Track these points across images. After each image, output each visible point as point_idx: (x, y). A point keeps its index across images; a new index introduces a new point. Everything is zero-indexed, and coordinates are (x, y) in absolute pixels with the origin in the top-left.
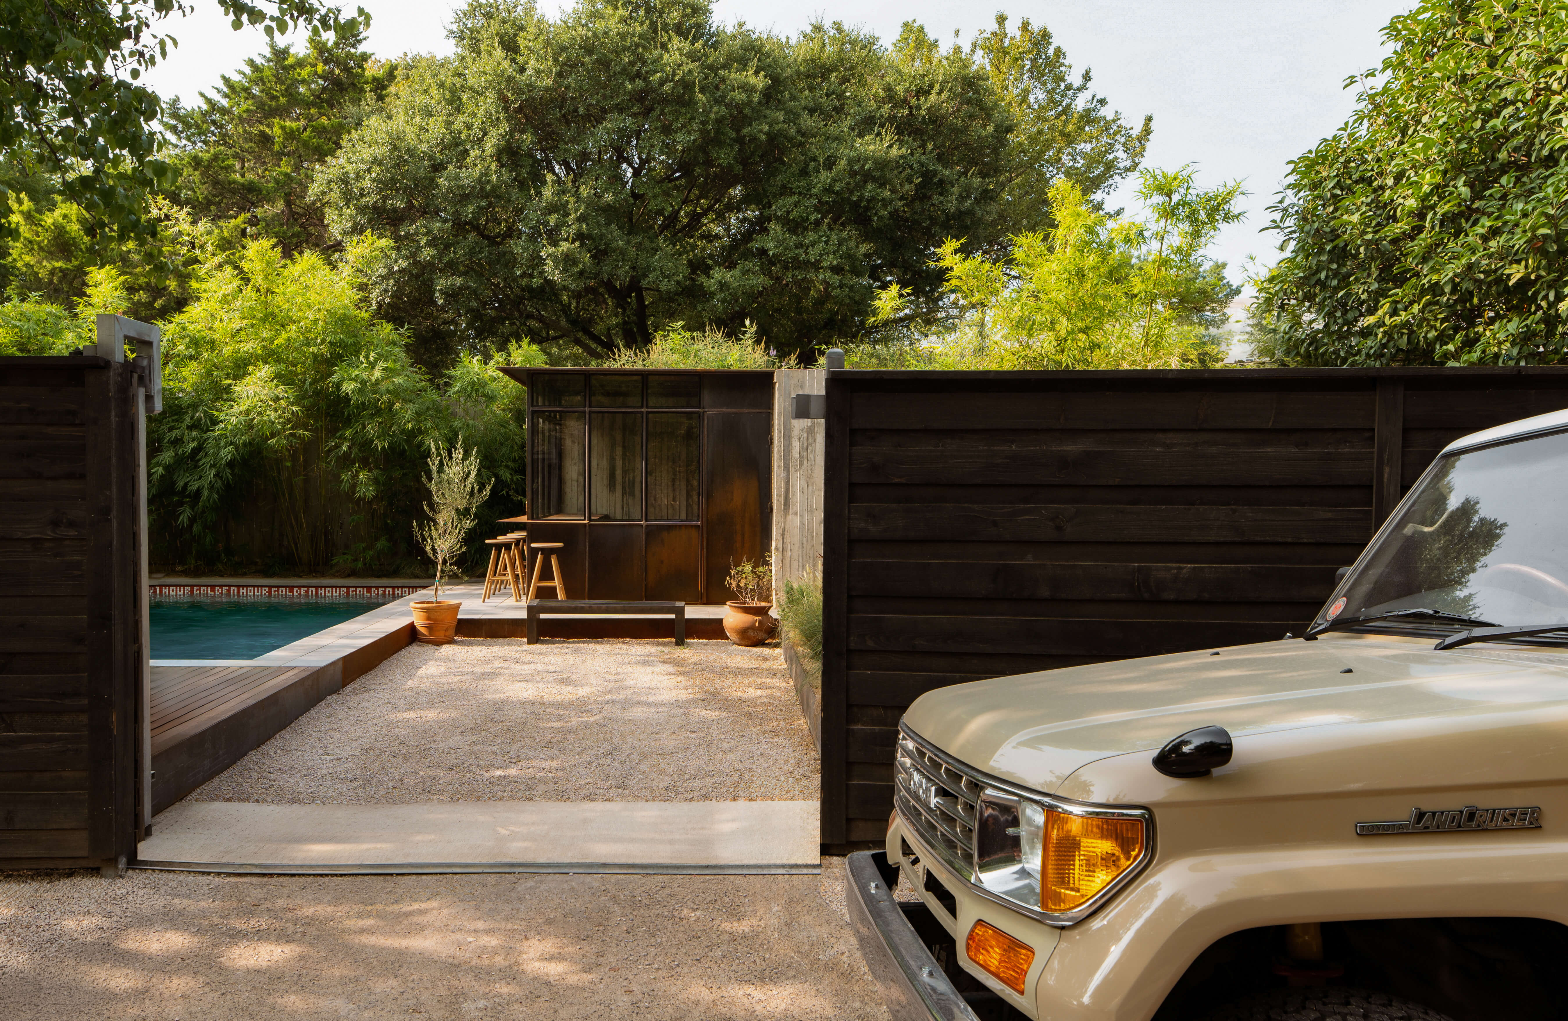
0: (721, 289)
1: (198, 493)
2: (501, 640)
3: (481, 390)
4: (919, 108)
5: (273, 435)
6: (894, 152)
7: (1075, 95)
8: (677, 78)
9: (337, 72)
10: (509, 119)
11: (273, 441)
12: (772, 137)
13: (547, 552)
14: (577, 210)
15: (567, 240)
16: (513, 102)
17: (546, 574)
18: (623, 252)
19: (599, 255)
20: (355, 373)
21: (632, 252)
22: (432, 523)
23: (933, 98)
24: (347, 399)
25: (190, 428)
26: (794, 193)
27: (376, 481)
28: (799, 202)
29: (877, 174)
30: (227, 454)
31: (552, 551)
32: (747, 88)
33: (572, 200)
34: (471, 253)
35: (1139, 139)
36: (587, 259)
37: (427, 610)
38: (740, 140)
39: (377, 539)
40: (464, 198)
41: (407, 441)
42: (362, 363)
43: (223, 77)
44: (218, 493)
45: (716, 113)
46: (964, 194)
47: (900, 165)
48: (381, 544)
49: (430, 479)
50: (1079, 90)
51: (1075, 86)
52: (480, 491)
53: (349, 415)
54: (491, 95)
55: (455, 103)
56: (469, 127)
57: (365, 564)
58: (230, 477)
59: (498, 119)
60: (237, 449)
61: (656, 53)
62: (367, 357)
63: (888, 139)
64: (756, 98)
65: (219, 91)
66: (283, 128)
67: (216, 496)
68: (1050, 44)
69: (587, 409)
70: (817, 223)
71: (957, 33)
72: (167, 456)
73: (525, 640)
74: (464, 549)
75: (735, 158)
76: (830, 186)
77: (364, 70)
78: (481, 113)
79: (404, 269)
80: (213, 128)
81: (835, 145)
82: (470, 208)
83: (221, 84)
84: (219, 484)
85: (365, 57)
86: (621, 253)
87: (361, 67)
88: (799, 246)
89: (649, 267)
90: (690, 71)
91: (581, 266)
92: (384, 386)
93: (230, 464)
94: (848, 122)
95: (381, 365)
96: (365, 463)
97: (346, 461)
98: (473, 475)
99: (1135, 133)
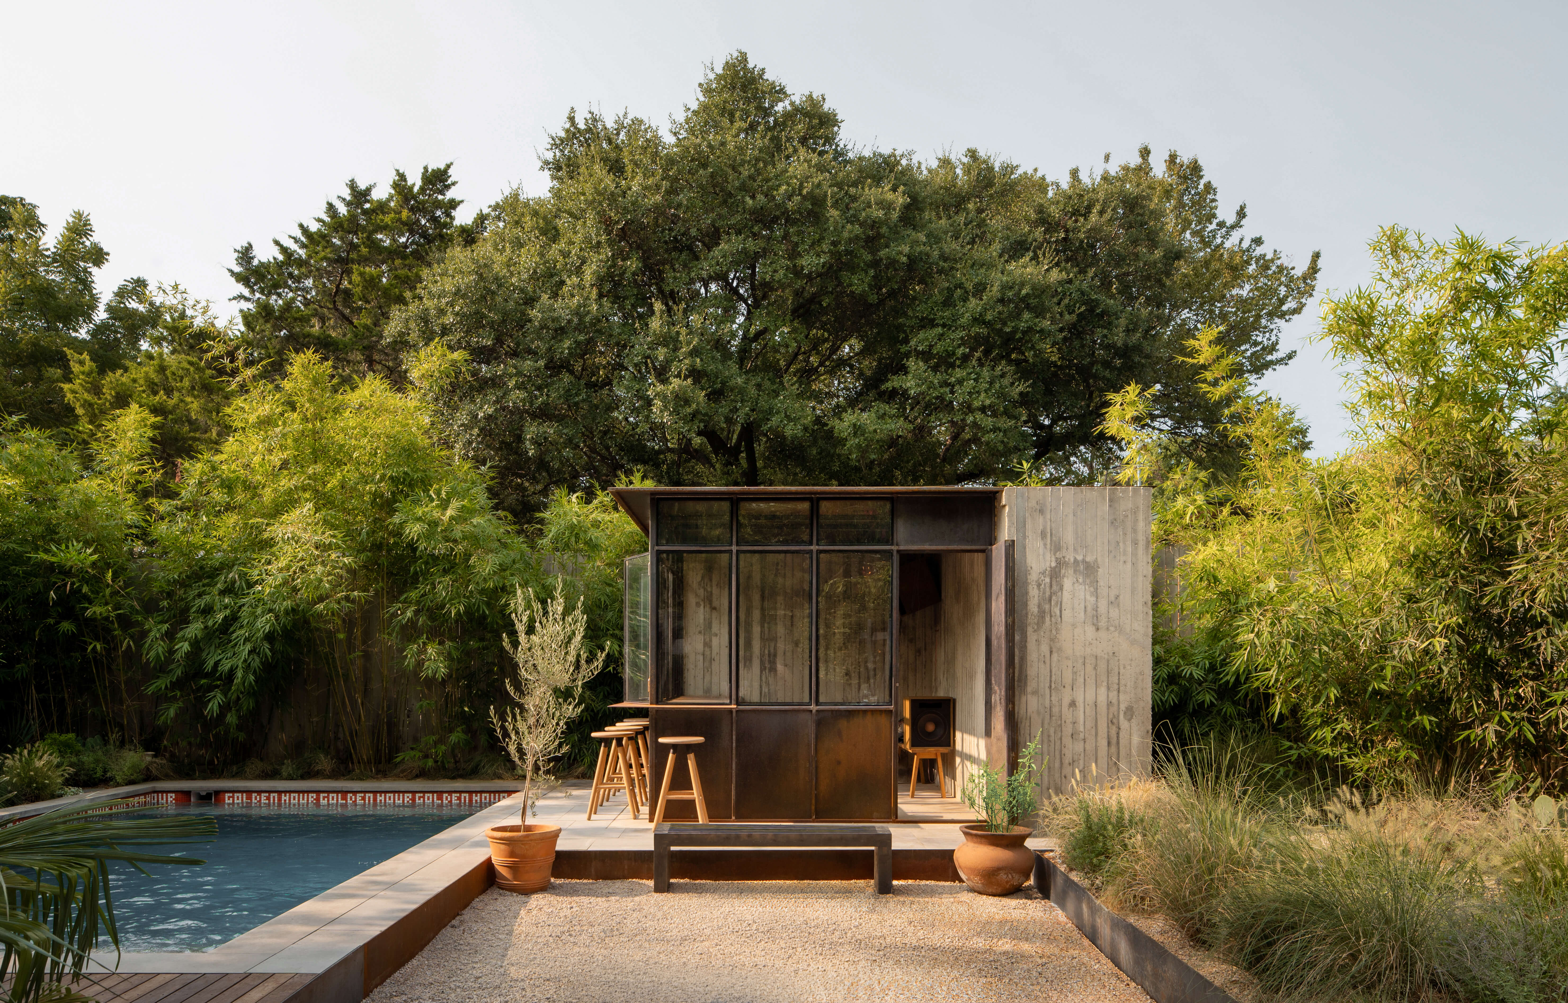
0: (855, 434)
1: (232, 672)
2: (618, 883)
3: (582, 535)
4: (1076, 230)
5: (321, 599)
6: (1055, 275)
7: (1228, 233)
8: (805, 192)
9: (423, 222)
10: (611, 243)
11: (320, 607)
12: (913, 261)
13: (681, 751)
14: (689, 343)
15: (678, 376)
16: (617, 223)
17: (680, 781)
18: (742, 391)
19: (715, 395)
20: (419, 512)
21: (753, 391)
22: (517, 711)
23: (1094, 218)
24: (412, 547)
25: (222, 593)
26: (937, 325)
27: (449, 657)
28: (942, 335)
29: (1033, 302)
30: (264, 623)
31: (688, 748)
32: (885, 205)
33: (684, 331)
34: (567, 394)
35: (1304, 278)
36: (701, 399)
37: (508, 842)
38: (876, 263)
39: (451, 731)
40: (561, 332)
41: (488, 604)
42: (432, 500)
43: (301, 226)
44: (255, 673)
45: (851, 232)
46: (1131, 327)
47: (1057, 292)
48: (456, 737)
49: (515, 644)
50: (1233, 227)
51: (1228, 224)
52: (589, 661)
53: (416, 573)
54: (590, 215)
55: (551, 233)
56: (566, 255)
57: (436, 762)
58: (269, 653)
59: (599, 243)
60: (277, 617)
61: (780, 166)
62: (438, 493)
63: (1046, 262)
64: (895, 215)
65: (296, 240)
66: (362, 274)
67: (252, 678)
68: (1201, 177)
69: (734, 548)
70: (966, 358)
71: (1107, 158)
72: (194, 629)
73: (651, 883)
74: (565, 749)
75: (870, 285)
76: (981, 315)
77: (452, 218)
78: (578, 238)
79: (491, 416)
80: (290, 282)
81: (983, 271)
82: (567, 343)
83: (298, 233)
84: (256, 663)
85: (453, 204)
86: (740, 393)
87: (448, 215)
88: (945, 384)
89: (771, 409)
90: (819, 185)
91: (694, 406)
92: (458, 531)
93: (270, 637)
94: (996, 247)
95: (455, 504)
96: (436, 633)
97: (410, 632)
98: (578, 638)
99: (1298, 272)
